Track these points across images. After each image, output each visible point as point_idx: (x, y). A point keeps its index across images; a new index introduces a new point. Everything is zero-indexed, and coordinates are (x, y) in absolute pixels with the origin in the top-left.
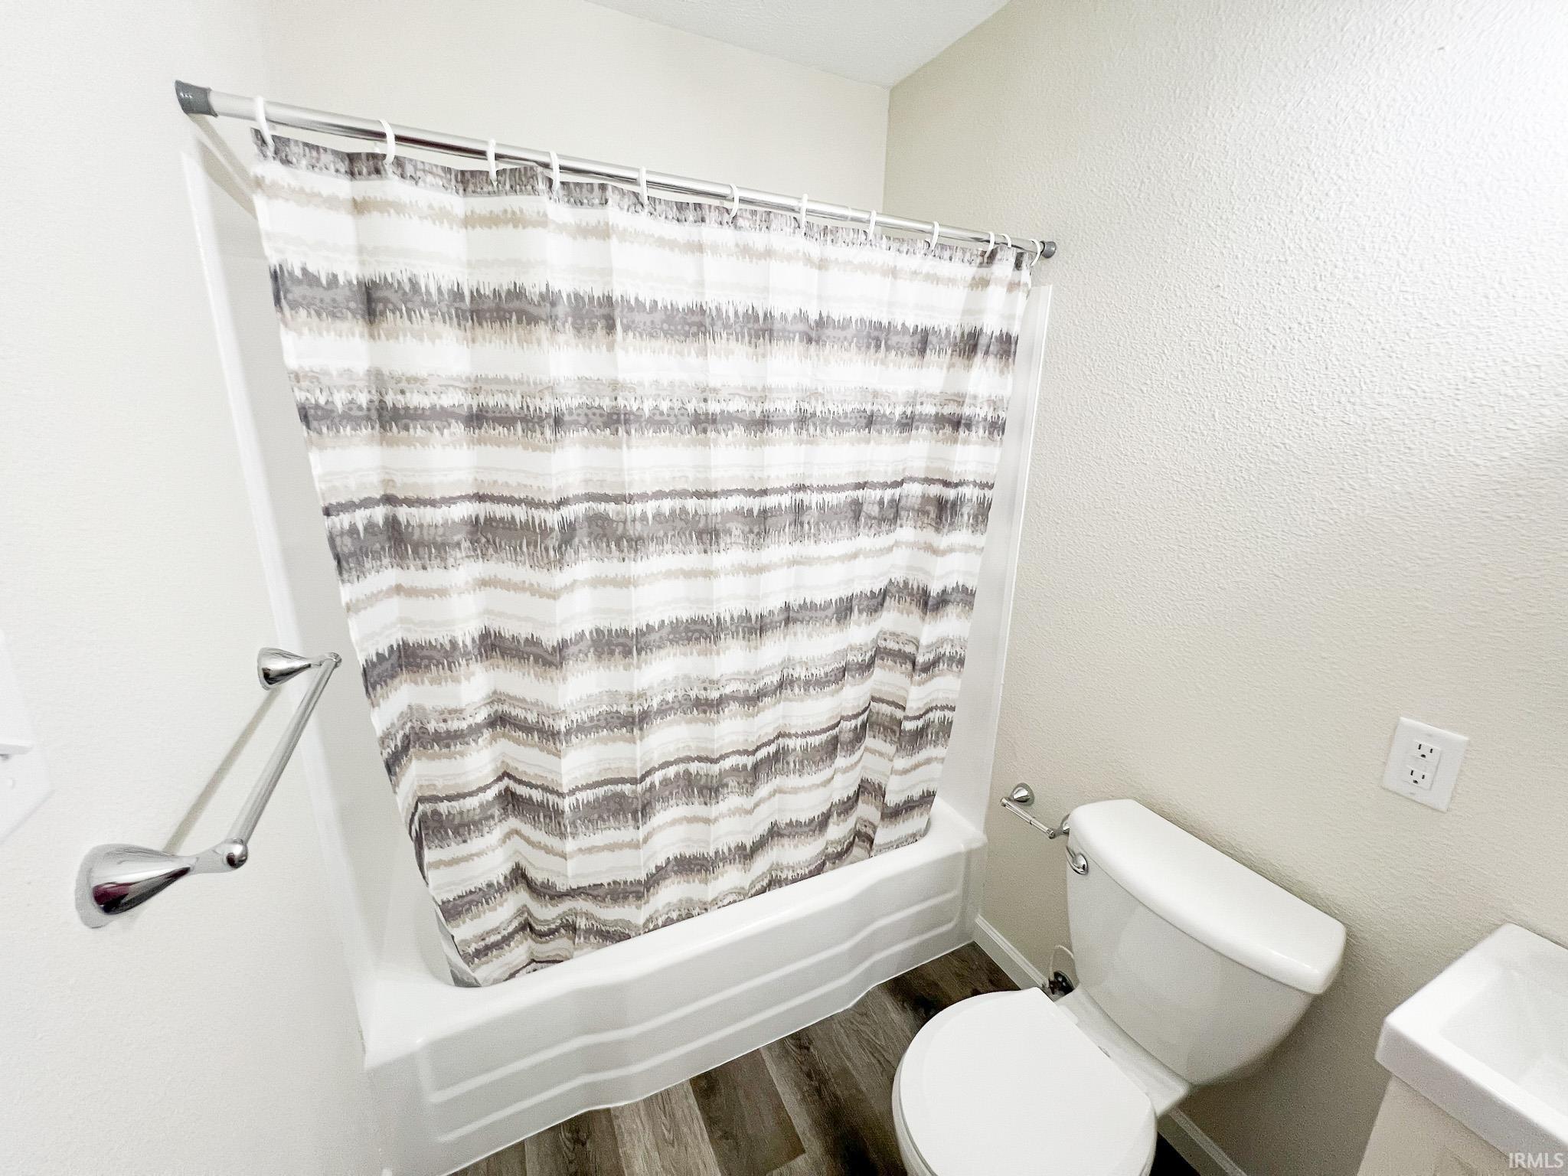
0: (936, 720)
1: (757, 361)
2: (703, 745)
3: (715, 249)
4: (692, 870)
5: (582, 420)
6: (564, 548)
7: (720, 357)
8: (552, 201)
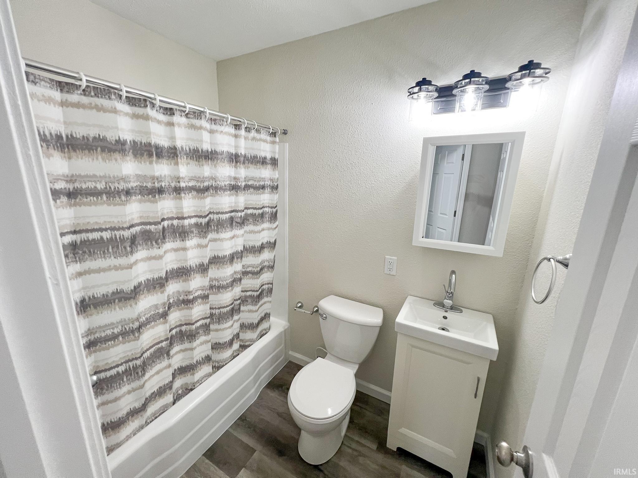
0: (266, 288)
1: (200, 167)
2: (187, 318)
3: (179, 125)
4: (186, 371)
5: (138, 191)
6: (132, 246)
7: (184, 165)
8: (122, 103)
